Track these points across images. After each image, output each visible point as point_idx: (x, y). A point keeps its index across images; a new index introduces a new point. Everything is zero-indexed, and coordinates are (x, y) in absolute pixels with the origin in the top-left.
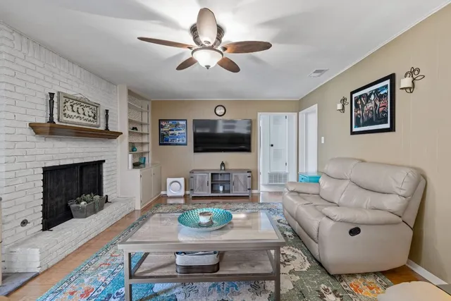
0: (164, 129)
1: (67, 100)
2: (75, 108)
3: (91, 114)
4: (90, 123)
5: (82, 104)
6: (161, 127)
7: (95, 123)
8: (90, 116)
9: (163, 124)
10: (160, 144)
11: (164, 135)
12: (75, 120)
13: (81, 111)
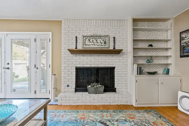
0: (184, 41)
1: (86, 38)
2: (91, 41)
3: (102, 42)
4: (102, 46)
5: (96, 38)
6: (181, 39)
7: (106, 46)
8: (101, 43)
9: (183, 35)
10: (181, 57)
11: (184, 47)
12: (92, 46)
13: (95, 41)
